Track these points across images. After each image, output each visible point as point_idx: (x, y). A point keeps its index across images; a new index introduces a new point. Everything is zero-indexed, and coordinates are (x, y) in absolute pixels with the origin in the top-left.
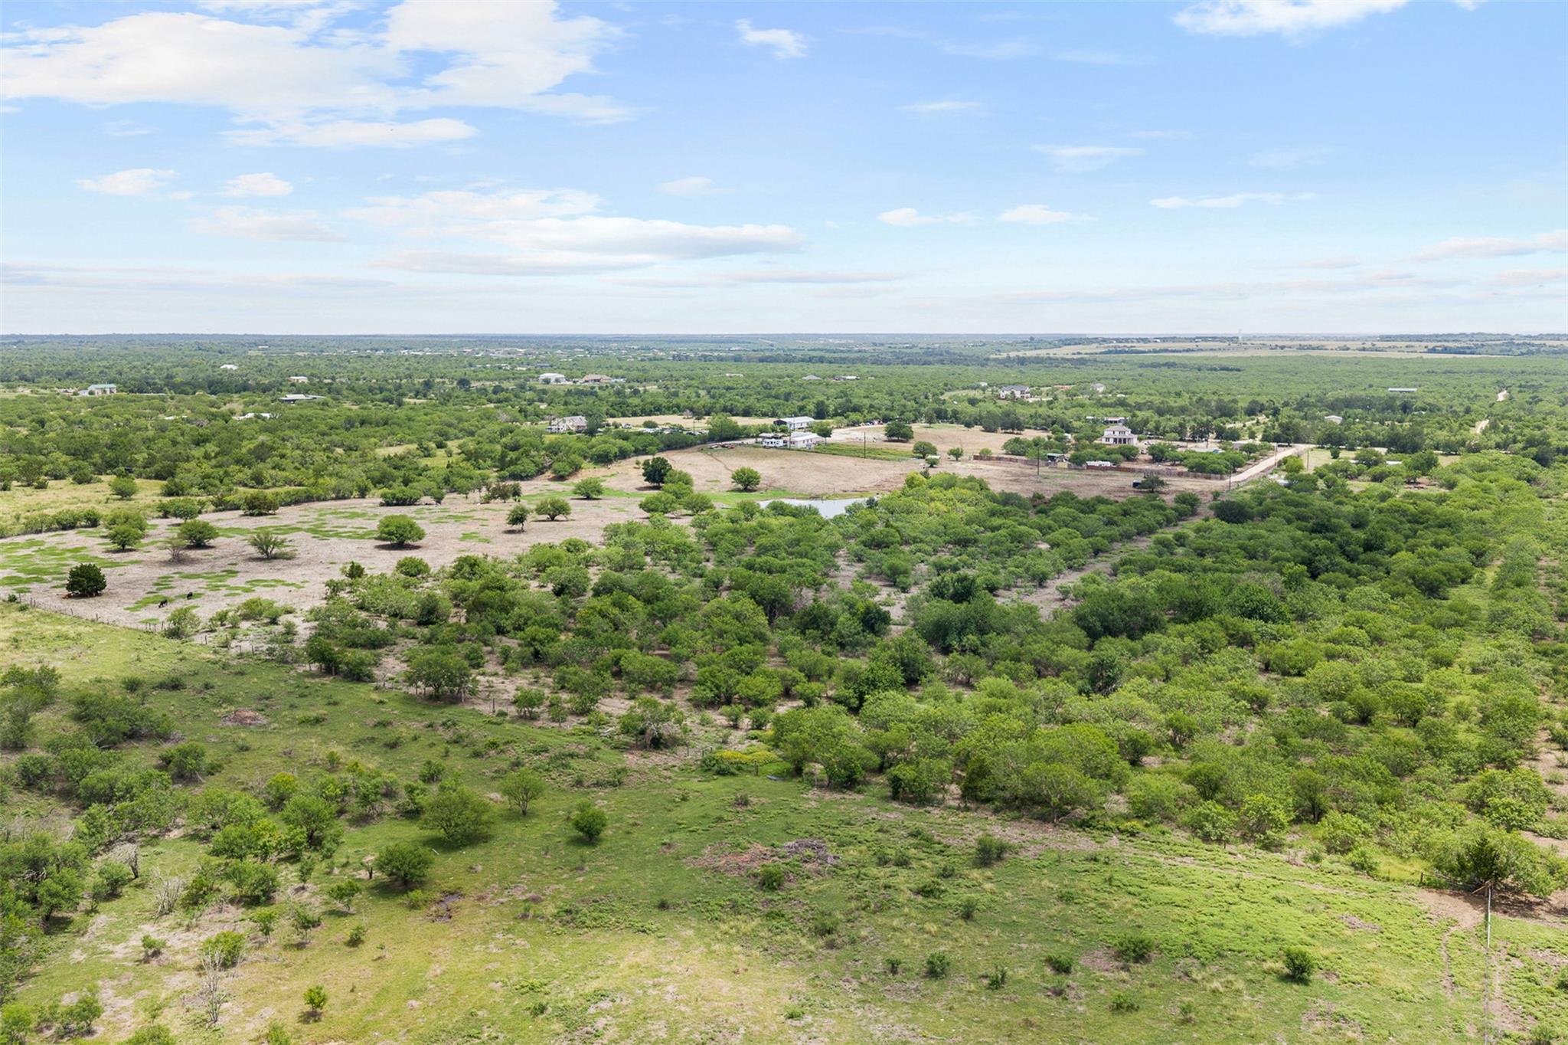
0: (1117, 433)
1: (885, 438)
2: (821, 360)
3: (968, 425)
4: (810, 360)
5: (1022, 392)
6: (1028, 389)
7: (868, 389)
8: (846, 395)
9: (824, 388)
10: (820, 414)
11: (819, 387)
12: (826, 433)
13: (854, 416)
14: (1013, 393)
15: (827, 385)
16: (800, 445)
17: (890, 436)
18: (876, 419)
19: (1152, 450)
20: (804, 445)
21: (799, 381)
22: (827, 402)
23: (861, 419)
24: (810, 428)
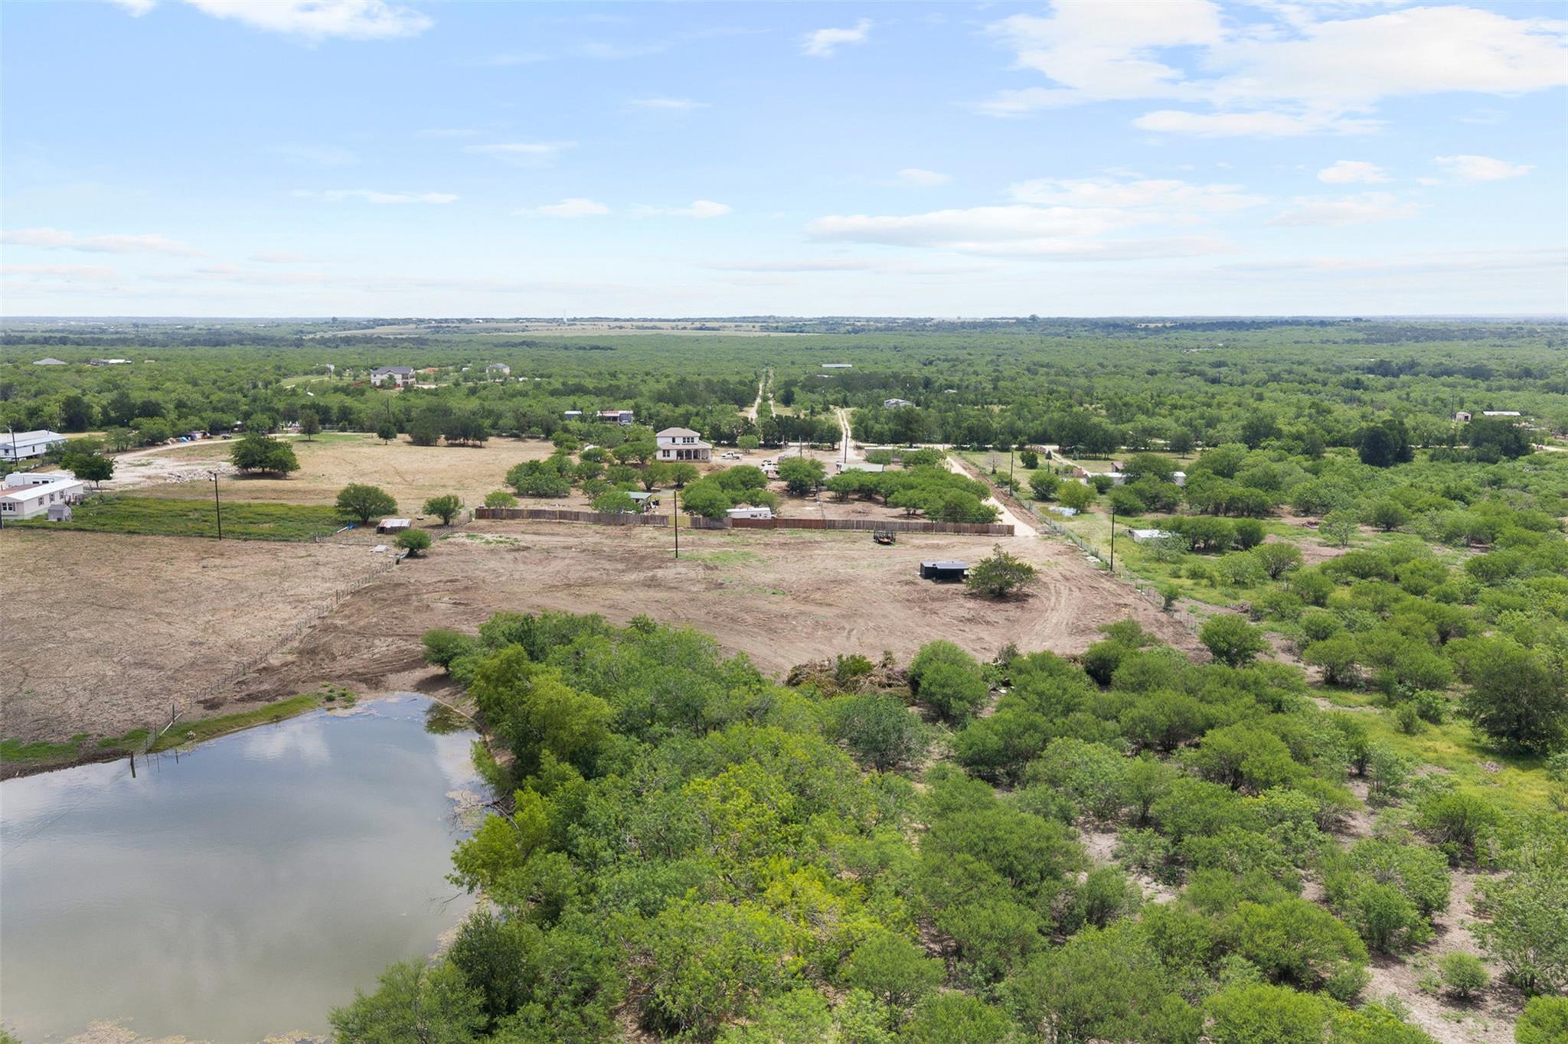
0: (679, 441)
1: (234, 470)
2: (63, 341)
3: (386, 435)
4: (46, 341)
5: (405, 377)
6: (412, 372)
7: (151, 377)
8: (116, 387)
9: (75, 377)
10: (75, 418)
11: (66, 375)
12: (96, 470)
13: (148, 424)
14: (391, 377)
15: (79, 372)
16: (29, 512)
17: (246, 466)
18: (197, 429)
19: (786, 471)
20: (43, 510)
21: (28, 368)
22: (86, 399)
23: (167, 430)
24: (55, 457)
